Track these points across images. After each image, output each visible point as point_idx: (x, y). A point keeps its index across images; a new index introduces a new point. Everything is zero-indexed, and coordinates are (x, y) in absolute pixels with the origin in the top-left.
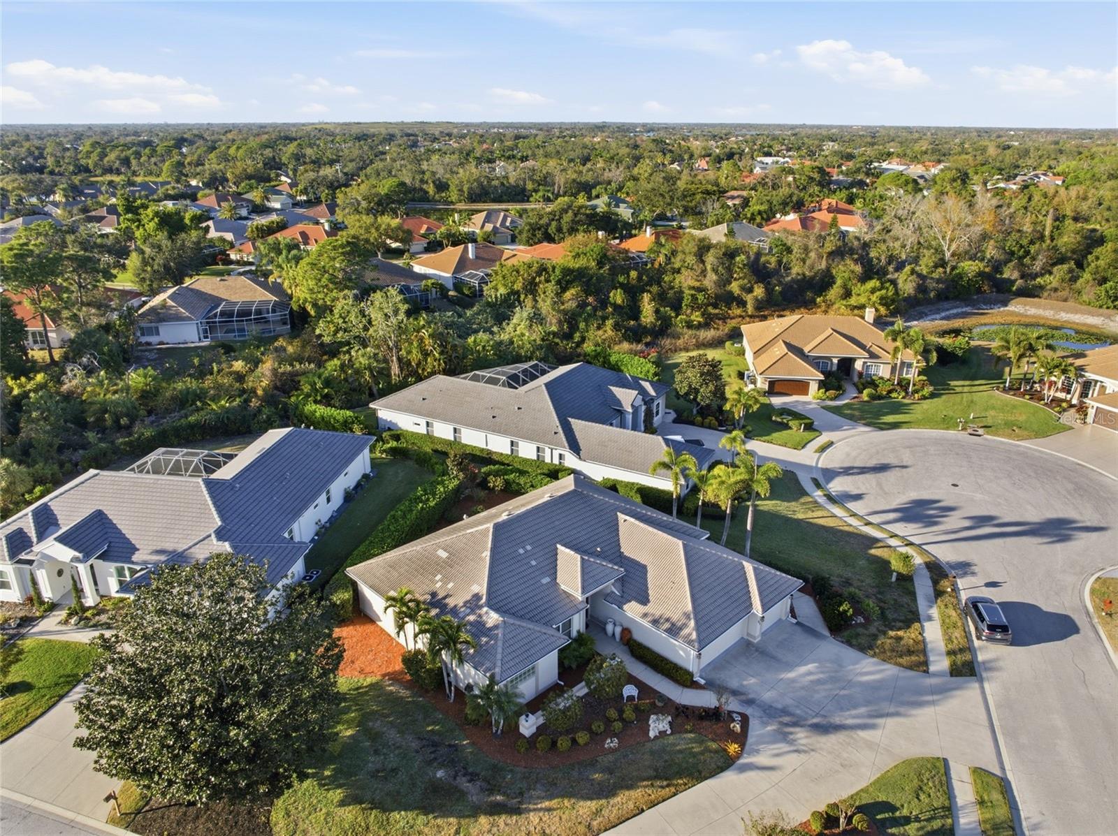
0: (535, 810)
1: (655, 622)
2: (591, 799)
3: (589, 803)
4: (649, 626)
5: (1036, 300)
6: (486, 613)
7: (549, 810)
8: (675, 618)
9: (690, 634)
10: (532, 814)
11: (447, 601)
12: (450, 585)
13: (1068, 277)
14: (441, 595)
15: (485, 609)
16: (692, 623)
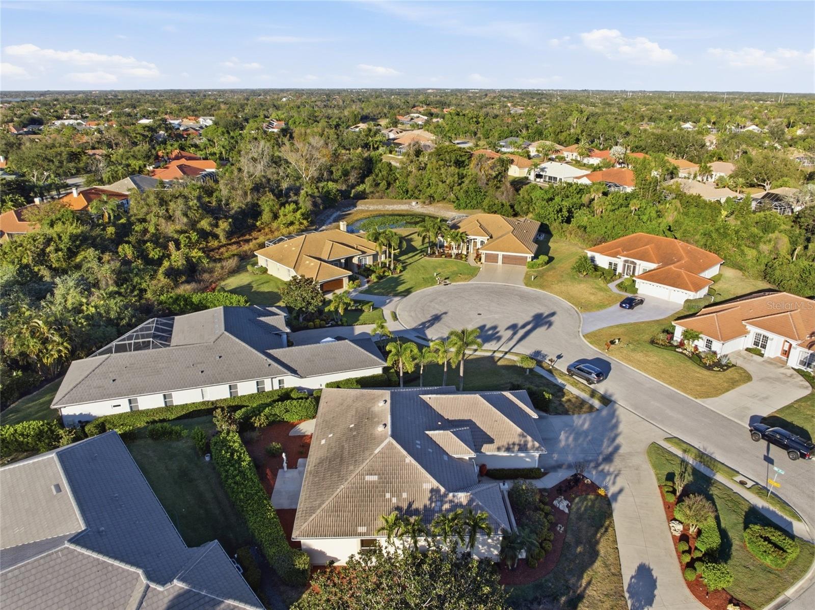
0: (585, 589)
1: (508, 449)
2: (594, 562)
3: (596, 564)
4: (506, 454)
5: (366, 200)
6: (454, 496)
7: (589, 583)
8: (517, 441)
9: (534, 445)
10: (587, 592)
11: (414, 506)
12: (405, 495)
13: (374, 184)
14: (405, 506)
15: (451, 495)
16: (529, 438)
